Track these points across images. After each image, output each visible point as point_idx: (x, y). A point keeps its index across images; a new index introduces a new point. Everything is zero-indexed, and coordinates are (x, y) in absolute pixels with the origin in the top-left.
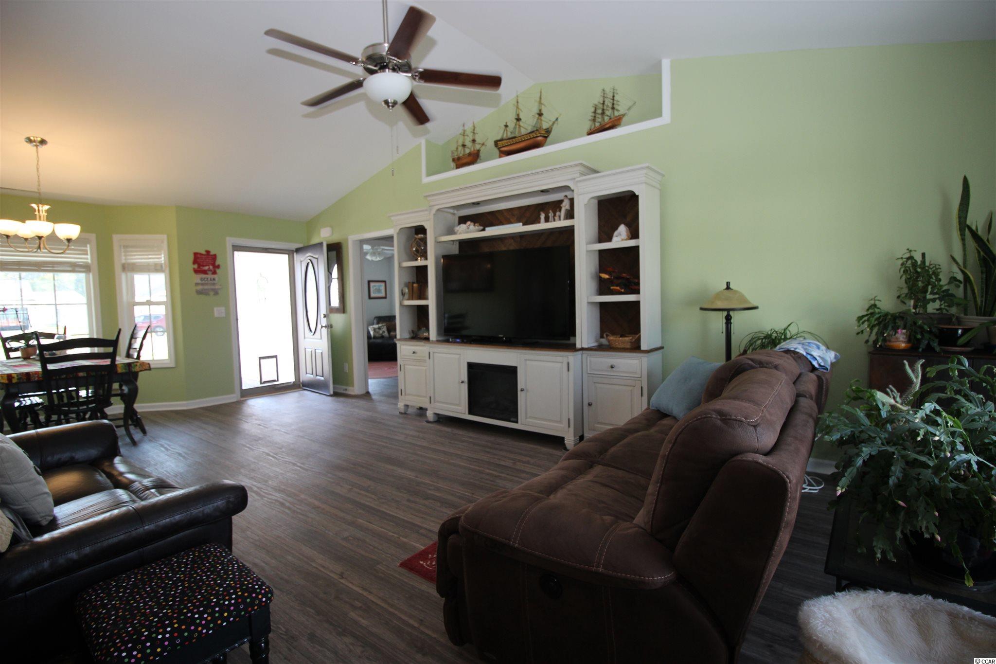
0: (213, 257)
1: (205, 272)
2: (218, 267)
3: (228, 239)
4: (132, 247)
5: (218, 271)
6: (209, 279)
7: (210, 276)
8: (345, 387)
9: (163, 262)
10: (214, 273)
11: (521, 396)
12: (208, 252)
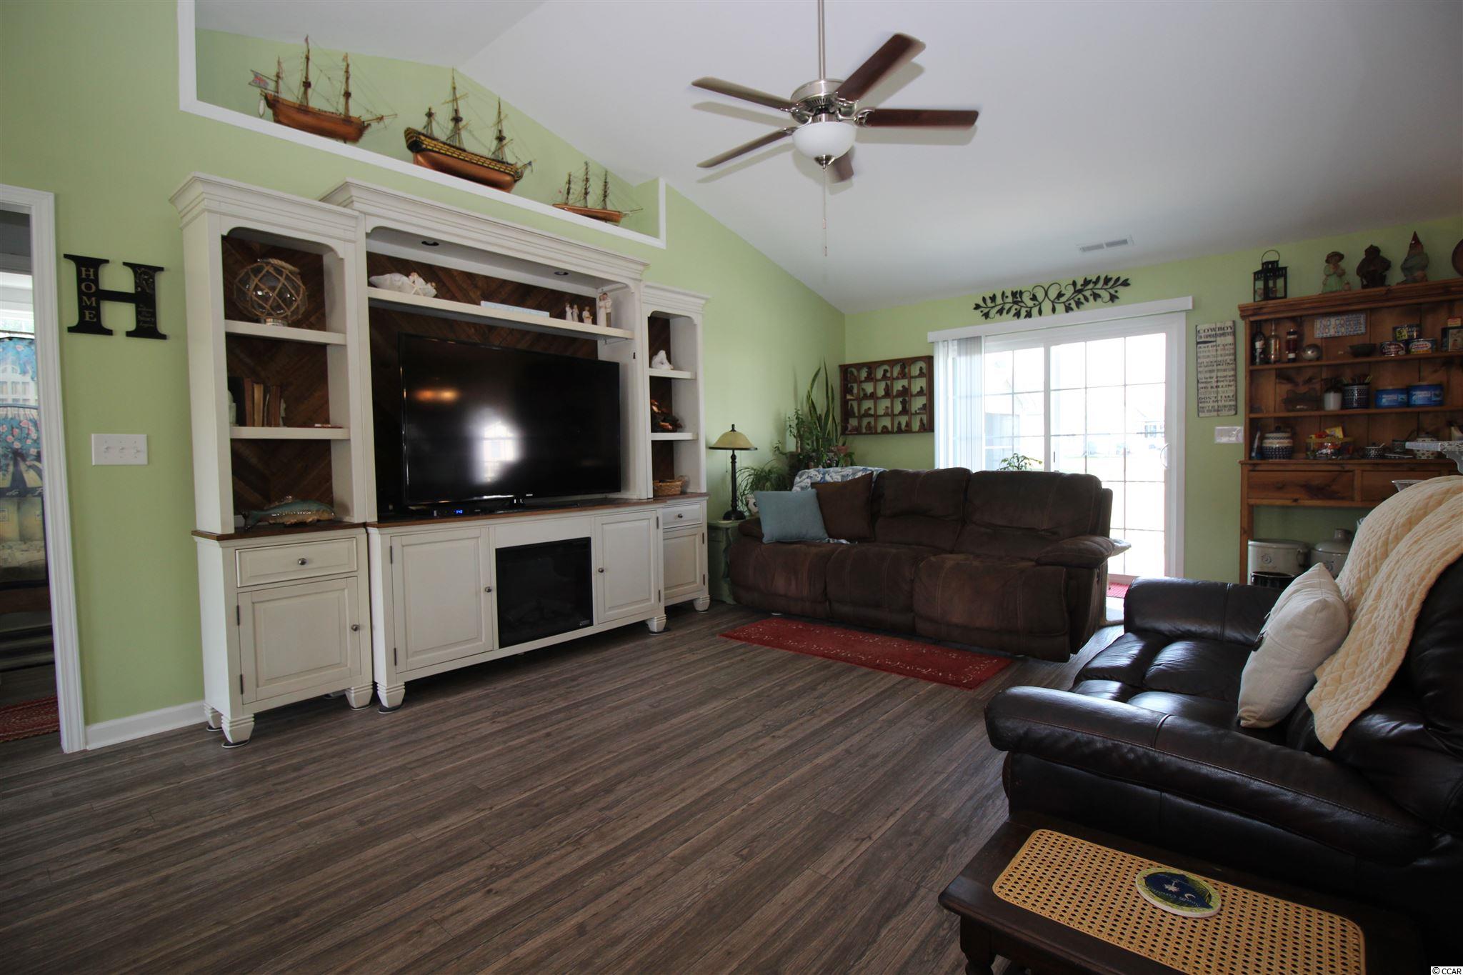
11: (596, 579)
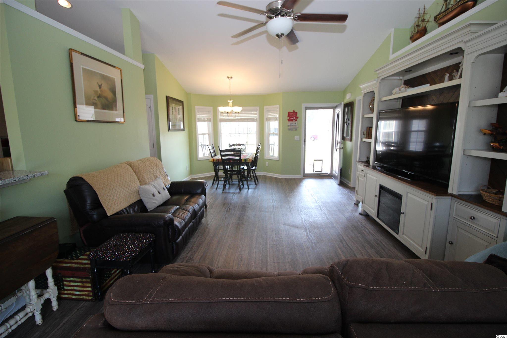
0: (296, 113)
1: (292, 120)
2: (298, 118)
3: (303, 104)
4: (270, 111)
5: (297, 119)
6: (293, 123)
7: (294, 122)
8: (348, 181)
9: (277, 117)
10: (296, 120)
11: (402, 217)
12: (294, 111)
